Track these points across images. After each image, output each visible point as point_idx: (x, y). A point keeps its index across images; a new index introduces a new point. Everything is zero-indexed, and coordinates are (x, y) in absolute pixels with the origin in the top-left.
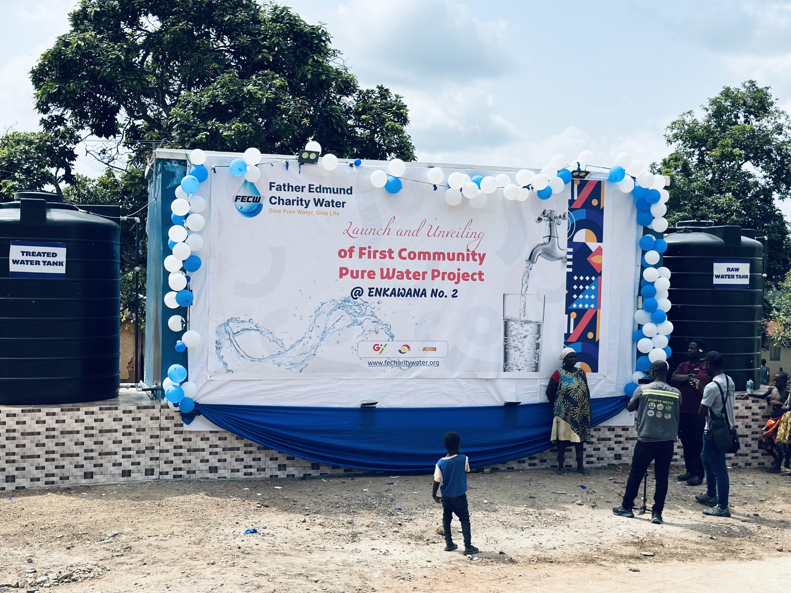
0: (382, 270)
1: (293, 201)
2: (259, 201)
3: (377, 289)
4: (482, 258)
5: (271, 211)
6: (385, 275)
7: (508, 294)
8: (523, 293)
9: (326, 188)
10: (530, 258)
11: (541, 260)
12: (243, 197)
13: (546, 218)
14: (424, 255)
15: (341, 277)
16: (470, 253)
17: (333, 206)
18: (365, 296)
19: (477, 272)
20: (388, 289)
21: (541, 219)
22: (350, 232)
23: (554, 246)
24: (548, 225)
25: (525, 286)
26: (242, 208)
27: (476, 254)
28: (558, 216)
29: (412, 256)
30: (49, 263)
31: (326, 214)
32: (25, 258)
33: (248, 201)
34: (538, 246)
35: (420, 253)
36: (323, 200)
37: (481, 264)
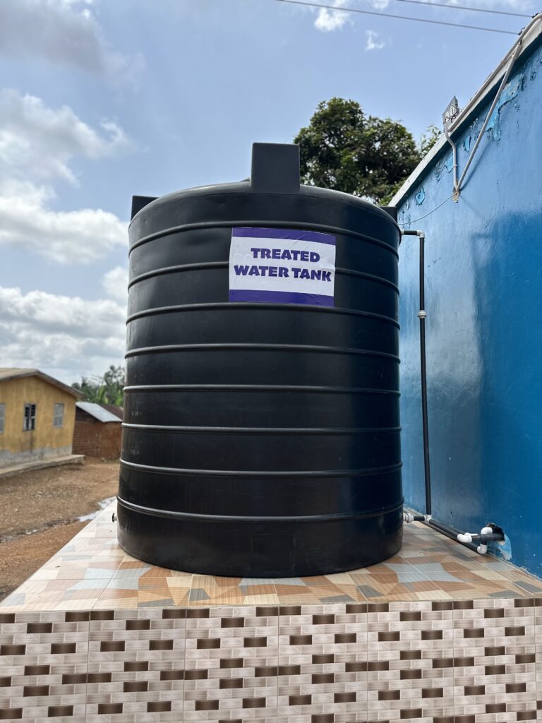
32: (260, 262)
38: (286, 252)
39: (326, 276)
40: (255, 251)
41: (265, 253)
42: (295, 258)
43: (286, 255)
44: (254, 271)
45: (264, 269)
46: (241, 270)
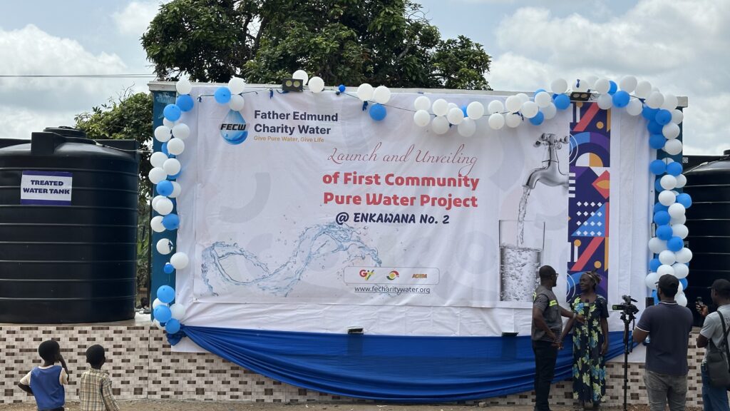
0: (368, 195)
1: (278, 128)
2: (244, 129)
3: (363, 215)
4: (475, 184)
5: (256, 138)
6: (371, 200)
7: (503, 221)
8: (520, 219)
9: (311, 115)
10: (528, 184)
11: (540, 186)
12: (229, 125)
13: (545, 142)
14: (413, 180)
15: (326, 202)
16: (462, 178)
17: (317, 133)
18: (351, 222)
19: (471, 198)
20: (375, 215)
21: (540, 143)
22: (335, 158)
23: (554, 170)
24: (548, 149)
25: (523, 212)
26: (227, 135)
27: (468, 180)
28: (558, 139)
29: (400, 181)
30: (56, 191)
31: (311, 140)
32: (35, 186)
33: (233, 129)
34: (536, 171)
35: (408, 179)
36: (308, 126)
37: (474, 189)
38: (47, 182)
39: (67, 192)
40: (33, 181)
41: (37, 182)
42: (51, 184)
43: (47, 183)
44: (32, 190)
45: (36, 189)
46: (26, 190)
